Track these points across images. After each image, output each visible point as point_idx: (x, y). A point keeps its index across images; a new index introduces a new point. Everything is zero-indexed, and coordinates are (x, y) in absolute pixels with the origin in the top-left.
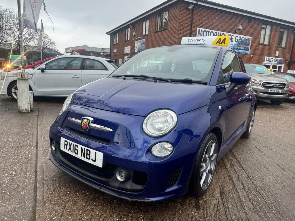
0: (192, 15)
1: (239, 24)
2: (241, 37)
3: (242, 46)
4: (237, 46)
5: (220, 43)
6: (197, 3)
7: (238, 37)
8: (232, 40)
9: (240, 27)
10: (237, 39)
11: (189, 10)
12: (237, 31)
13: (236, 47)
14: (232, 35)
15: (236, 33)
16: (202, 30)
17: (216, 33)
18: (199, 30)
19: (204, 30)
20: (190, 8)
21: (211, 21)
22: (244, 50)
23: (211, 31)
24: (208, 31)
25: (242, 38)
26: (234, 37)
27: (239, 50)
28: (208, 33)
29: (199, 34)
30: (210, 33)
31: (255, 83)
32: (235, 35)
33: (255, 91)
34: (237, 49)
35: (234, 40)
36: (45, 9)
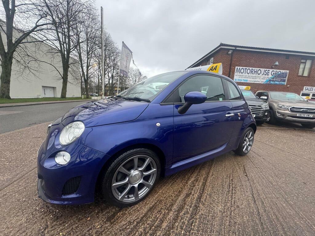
0: (232, 58)
1: (276, 61)
2: (277, 72)
3: (278, 78)
4: (273, 78)
5: (212, 71)
6: (236, 48)
7: (274, 71)
8: (268, 74)
9: (277, 63)
10: (274, 73)
11: (229, 54)
12: (273, 67)
13: (272, 80)
14: (268, 70)
15: (272, 68)
16: (240, 68)
17: (253, 69)
18: (237, 68)
19: (241, 68)
20: (230, 53)
21: (249, 60)
22: (280, 81)
23: (248, 68)
24: (245, 69)
25: (279, 72)
26: (270, 72)
27: (275, 82)
28: (245, 70)
29: (237, 72)
30: (246, 70)
31: (282, 108)
32: (271, 70)
33: (282, 115)
34: (272, 81)
35: (270, 74)
36: (134, 63)
